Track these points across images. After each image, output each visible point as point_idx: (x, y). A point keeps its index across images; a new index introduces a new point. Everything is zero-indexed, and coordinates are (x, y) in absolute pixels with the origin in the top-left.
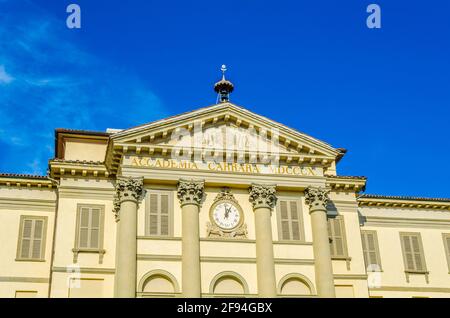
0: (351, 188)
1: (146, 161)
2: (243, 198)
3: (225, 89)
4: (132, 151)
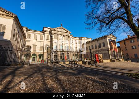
1: (54, 31)
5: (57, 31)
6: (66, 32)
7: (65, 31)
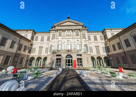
0: (86, 30)
2: (71, 31)
3: (69, 18)
4: (56, 26)
5: (63, 26)
6: (74, 24)
7: (72, 24)
